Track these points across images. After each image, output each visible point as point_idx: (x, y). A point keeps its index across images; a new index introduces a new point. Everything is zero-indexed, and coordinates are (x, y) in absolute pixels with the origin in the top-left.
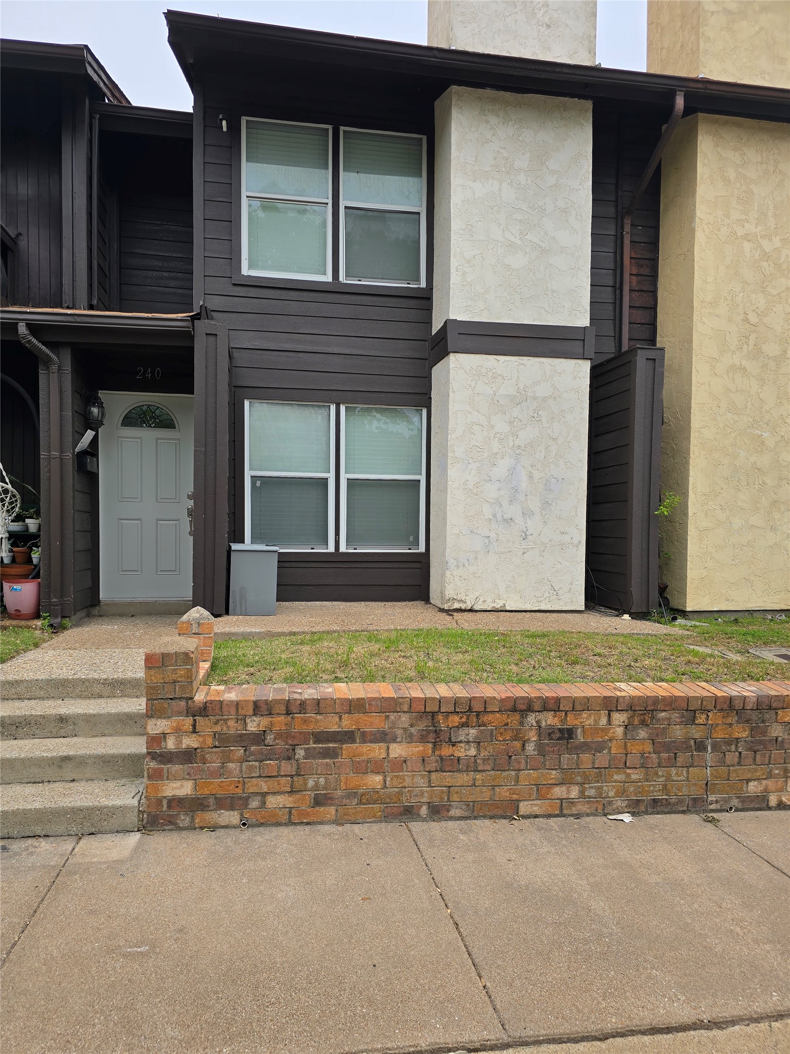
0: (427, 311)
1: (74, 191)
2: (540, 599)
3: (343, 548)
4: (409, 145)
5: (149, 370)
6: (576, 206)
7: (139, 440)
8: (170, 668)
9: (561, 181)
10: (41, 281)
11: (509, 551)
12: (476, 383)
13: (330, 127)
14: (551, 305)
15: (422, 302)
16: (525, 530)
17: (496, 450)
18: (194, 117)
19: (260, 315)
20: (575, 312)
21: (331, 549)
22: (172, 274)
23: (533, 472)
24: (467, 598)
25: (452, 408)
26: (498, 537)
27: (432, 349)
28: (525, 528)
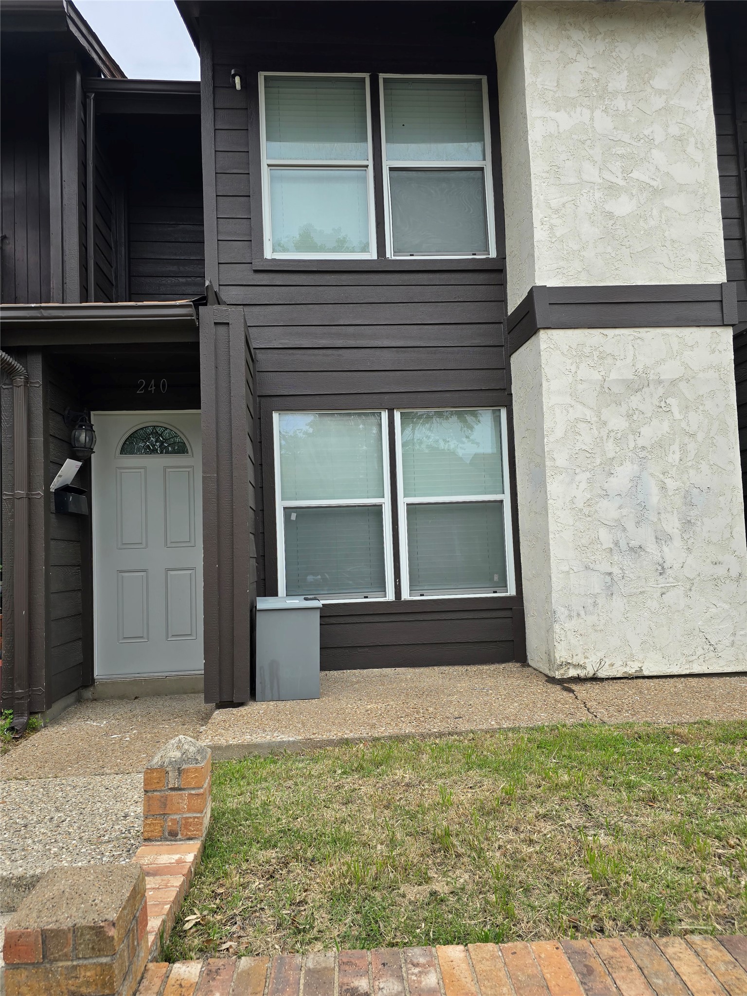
0: (499, 286)
1: (63, 180)
2: (691, 659)
3: (406, 595)
4: (465, 90)
5: (153, 382)
6: (695, 131)
7: (142, 470)
8: (60, 964)
9: (672, 102)
10: (29, 290)
11: (641, 593)
12: (578, 367)
13: (366, 76)
14: (672, 259)
15: (493, 275)
16: (661, 560)
17: (611, 455)
18: (202, 86)
19: (288, 306)
20: (705, 266)
21: (390, 596)
22: (189, 279)
23: (666, 481)
24: (587, 661)
25: (549, 400)
26: (624, 573)
27: (509, 333)
28: (661, 559)
